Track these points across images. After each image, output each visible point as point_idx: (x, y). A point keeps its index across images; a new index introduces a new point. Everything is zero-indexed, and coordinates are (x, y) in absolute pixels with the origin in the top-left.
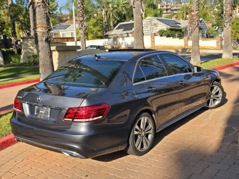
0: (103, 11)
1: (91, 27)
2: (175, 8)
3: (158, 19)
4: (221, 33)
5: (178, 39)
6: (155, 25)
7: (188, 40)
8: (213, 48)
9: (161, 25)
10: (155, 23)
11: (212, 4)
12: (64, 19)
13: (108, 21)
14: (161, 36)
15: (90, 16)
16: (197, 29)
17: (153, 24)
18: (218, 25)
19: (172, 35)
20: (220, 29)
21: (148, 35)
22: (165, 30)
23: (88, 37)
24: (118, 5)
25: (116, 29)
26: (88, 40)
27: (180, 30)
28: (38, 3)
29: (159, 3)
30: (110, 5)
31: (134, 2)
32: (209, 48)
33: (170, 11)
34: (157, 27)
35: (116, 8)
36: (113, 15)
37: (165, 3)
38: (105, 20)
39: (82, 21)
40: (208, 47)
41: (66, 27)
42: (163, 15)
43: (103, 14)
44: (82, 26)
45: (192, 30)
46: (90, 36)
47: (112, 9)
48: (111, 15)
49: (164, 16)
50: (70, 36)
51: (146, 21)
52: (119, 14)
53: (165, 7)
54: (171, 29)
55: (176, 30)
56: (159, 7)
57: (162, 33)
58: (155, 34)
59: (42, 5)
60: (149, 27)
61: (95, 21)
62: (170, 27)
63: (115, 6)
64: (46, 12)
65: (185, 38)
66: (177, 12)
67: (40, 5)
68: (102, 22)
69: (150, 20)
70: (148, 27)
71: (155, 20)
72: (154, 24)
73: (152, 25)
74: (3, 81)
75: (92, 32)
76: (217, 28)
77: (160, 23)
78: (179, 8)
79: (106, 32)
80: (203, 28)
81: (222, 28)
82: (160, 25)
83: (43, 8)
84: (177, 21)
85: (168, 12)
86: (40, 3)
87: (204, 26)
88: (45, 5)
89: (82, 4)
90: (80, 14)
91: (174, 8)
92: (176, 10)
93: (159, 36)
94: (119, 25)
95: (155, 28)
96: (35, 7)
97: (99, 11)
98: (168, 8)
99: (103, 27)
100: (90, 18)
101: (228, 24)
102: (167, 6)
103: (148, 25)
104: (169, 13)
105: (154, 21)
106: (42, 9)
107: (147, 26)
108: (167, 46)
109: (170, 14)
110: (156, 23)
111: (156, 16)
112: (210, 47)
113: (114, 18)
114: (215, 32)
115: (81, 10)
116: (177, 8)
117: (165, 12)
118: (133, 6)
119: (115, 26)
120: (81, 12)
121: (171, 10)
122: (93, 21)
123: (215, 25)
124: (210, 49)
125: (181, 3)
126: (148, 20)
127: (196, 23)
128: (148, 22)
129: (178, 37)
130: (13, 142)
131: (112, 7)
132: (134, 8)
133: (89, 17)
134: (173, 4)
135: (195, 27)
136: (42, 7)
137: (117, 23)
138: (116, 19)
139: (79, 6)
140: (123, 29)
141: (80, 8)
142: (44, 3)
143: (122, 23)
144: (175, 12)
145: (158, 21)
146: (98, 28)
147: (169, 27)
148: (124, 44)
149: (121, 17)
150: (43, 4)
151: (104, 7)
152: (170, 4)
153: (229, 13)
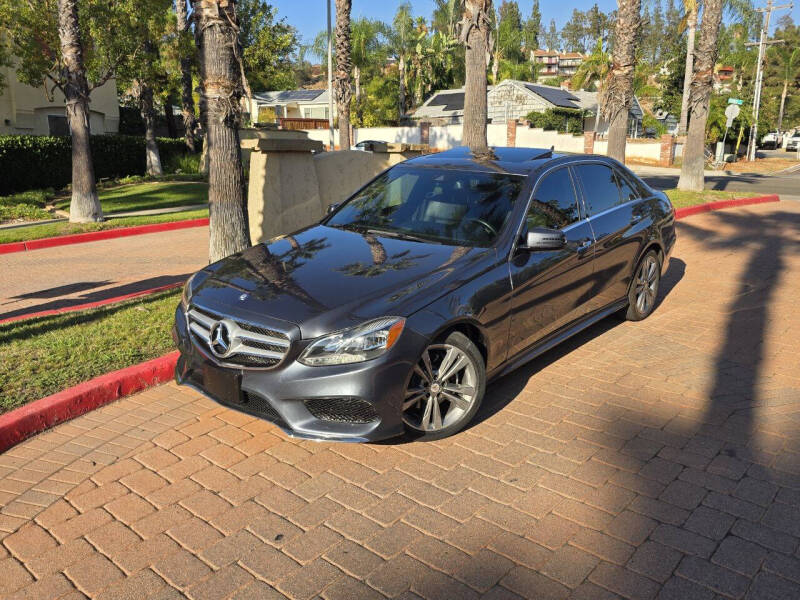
0: (402, 61)
1: (371, 97)
2: (570, 63)
3: (527, 87)
4: (673, 128)
5: (571, 135)
6: (520, 99)
7: (594, 139)
8: (651, 162)
9: (534, 102)
10: (519, 96)
11: (657, 56)
12: (315, 76)
13: (411, 84)
14: (532, 126)
15: (371, 72)
16: (625, 114)
17: (514, 98)
18: (668, 107)
19: (557, 125)
20: (672, 117)
21: (501, 122)
22: (543, 112)
23: (362, 120)
24: (437, 49)
25: (428, 105)
26: (362, 127)
27: (577, 116)
28: (208, 18)
29: (534, 50)
30: (419, 48)
31: (468, 35)
32: (642, 161)
33: (557, 69)
34: (524, 104)
35: (433, 55)
36: (423, 72)
37: (548, 50)
38: (405, 82)
39: (345, 80)
40: (639, 158)
41: (314, 96)
42: (540, 78)
43: (401, 68)
44: (344, 93)
45: (611, 114)
46: (368, 118)
47: (421, 57)
48: (419, 71)
49: (541, 80)
50: (323, 117)
51: (499, 89)
52: (439, 71)
53: (546, 60)
54: (556, 113)
55: (568, 115)
56: (532, 58)
57: (533, 121)
58: (517, 121)
59: (220, 26)
60: (505, 103)
61: (381, 83)
62: (555, 107)
63: (429, 50)
64: (229, 44)
65: (589, 134)
66: (572, 73)
67: (214, 25)
68: (396, 87)
69: (509, 89)
70: (503, 103)
71: (520, 88)
72: (517, 97)
73: (512, 100)
74: (152, 215)
75: (372, 110)
76: (665, 114)
77: (531, 95)
78: (579, 62)
79: (406, 110)
81: (676, 115)
82: (530, 102)
83: (222, 32)
84: (572, 92)
85: (553, 70)
86: (213, 19)
87: (636, 107)
88: (229, 25)
89: (347, 39)
90: (340, 62)
91: (565, 63)
92: (571, 67)
93: (527, 127)
94: (436, 95)
95: (519, 108)
96: (202, 29)
97: (393, 61)
98: (553, 61)
99: (397, 97)
100: (371, 77)
101: (701, 105)
102: (550, 57)
104: (553, 74)
105: (518, 90)
106: (219, 36)
107: (500, 103)
109: (555, 77)
110: (521, 96)
111: (523, 78)
112: (646, 159)
113: (425, 78)
114: (660, 125)
115: (343, 53)
116: (574, 64)
117: (545, 70)
118: (466, 43)
119: (425, 97)
120: (342, 57)
121: (559, 67)
122: (377, 83)
123: (661, 107)
124: (644, 164)
125: (583, 52)
126: (504, 88)
127: (624, 97)
128: (503, 93)
129: (571, 132)
130: (106, 397)
131: (422, 53)
132: (469, 48)
133: (368, 75)
134: (564, 53)
135: (618, 109)
136: (218, 29)
137: (432, 92)
138: (428, 82)
139: (339, 42)
140: (444, 106)
141: (340, 48)
142: (227, 19)
143: (442, 92)
144: (568, 72)
145: (527, 92)
146: (387, 101)
147: (552, 107)
148: (445, 137)
149: (441, 76)
150: (221, 22)
151: (404, 53)
152: (558, 53)
153: (706, 78)
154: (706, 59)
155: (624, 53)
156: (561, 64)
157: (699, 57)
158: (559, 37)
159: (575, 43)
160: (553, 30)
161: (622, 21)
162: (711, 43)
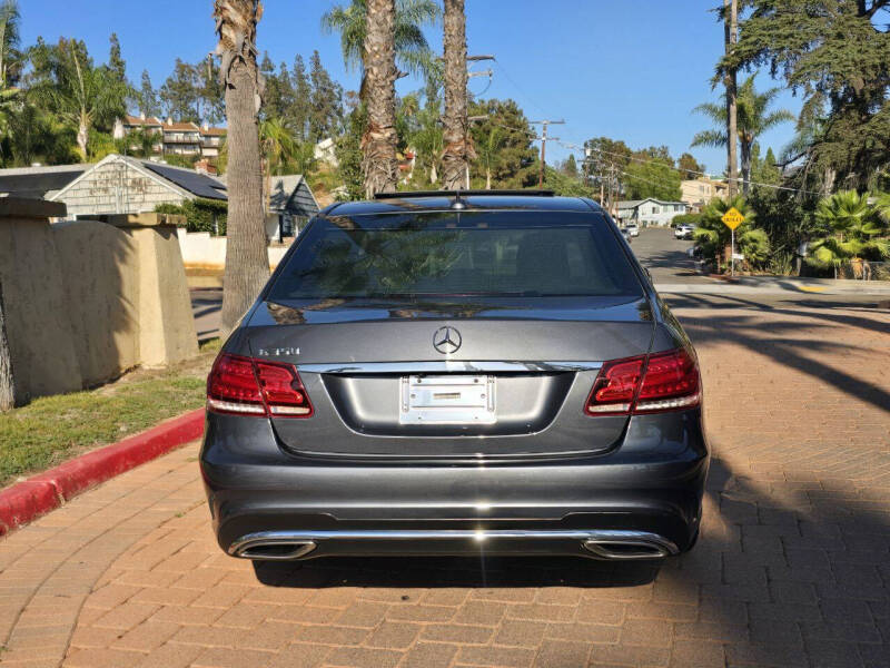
2: (180, 137)
3: (147, 167)
6: (137, 184)
9: (162, 190)
10: (137, 180)
17: (129, 182)
19: (202, 225)
22: (179, 205)
31: (229, 70)
33: (161, 146)
34: (145, 193)
37: (143, 117)
45: (375, 189)
51: (103, 169)
53: (142, 132)
54: (200, 206)
55: (217, 211)
60: (114, 190)
62: (195, 197)
66: (186, 153)
69: (119, 169)
70: (111, 191)
71: (137, 169)
72: (134, 181)
73: (125, 186)
77: (156, 179)
80: (305, 207)
82: (156, 189)
84: (214, 177)
87: (309, 202)
91: (174, 138)
92: (183, 144)
95: (138, 199)
98: (154, 133)
101: (458, 185)
102: (148, 128)
103: (109, 186)
104: (157, 153)
105: (134, 171)
108: (191, 265)
110: (140, 180)
116: (187, 139)
121: (165, 144)
125: (198, 122)
126: (111, 168)
128: (110, 175)
134: (170, 122)
144: (179, 151)
145: (148, 175)
147: (191, 197)
152: (160, 122)
153: (460, 151)
154: (457, 126)
155: (383, 111)
156: (168, 138)
157: (448, 124)
158: (158, 98)
159: (184, 108)
160: (147, 86)
161: (375, 70)
162: (460, 108)
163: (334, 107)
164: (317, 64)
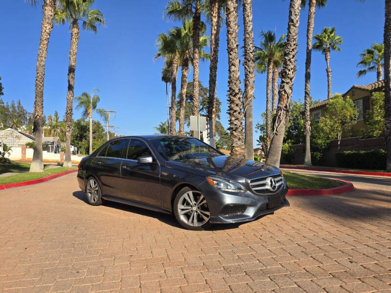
163: (25, 117)
164: (19, 103)
